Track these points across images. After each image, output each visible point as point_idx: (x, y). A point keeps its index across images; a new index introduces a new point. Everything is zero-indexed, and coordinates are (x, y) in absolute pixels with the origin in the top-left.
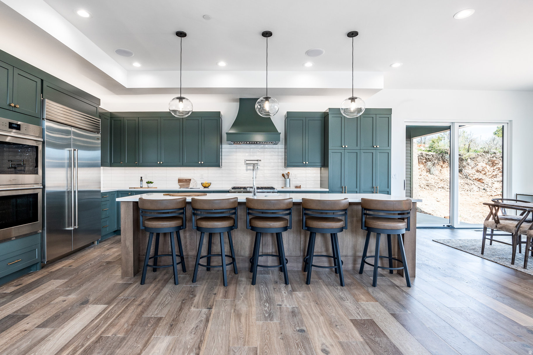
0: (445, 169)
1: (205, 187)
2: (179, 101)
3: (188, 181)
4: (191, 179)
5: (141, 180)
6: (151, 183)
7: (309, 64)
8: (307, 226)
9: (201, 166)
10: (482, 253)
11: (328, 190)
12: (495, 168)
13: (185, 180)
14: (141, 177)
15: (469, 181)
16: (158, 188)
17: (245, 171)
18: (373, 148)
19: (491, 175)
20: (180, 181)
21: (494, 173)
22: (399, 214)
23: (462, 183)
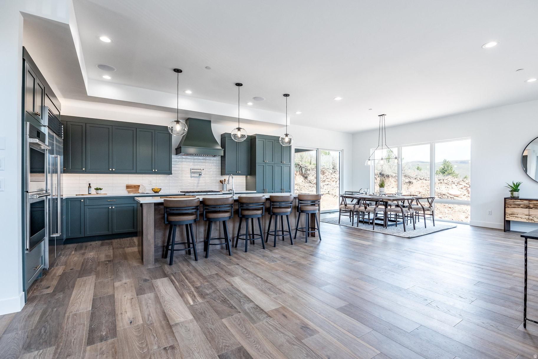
0: (298, 176)
1: (155, 192)
2: (177, 123)
3: (137, 187)
4: (140, 186)
5: (90, 187)
6: (100, 189)
7: (250, 104)
8: (273, 212)
9: (155, 173)
10: (339, 223)
11: (256, 192)
12: (324, 176)
13: (134, 187)
14: (90, 184)
15: (311, 184)
16: (108, 194)
17: (190, 178)
18: (282, 163)
19: (323, 181)
20: (128, 187)
21: (324, 179)
22: (312, 202)
23: (308, 186)
